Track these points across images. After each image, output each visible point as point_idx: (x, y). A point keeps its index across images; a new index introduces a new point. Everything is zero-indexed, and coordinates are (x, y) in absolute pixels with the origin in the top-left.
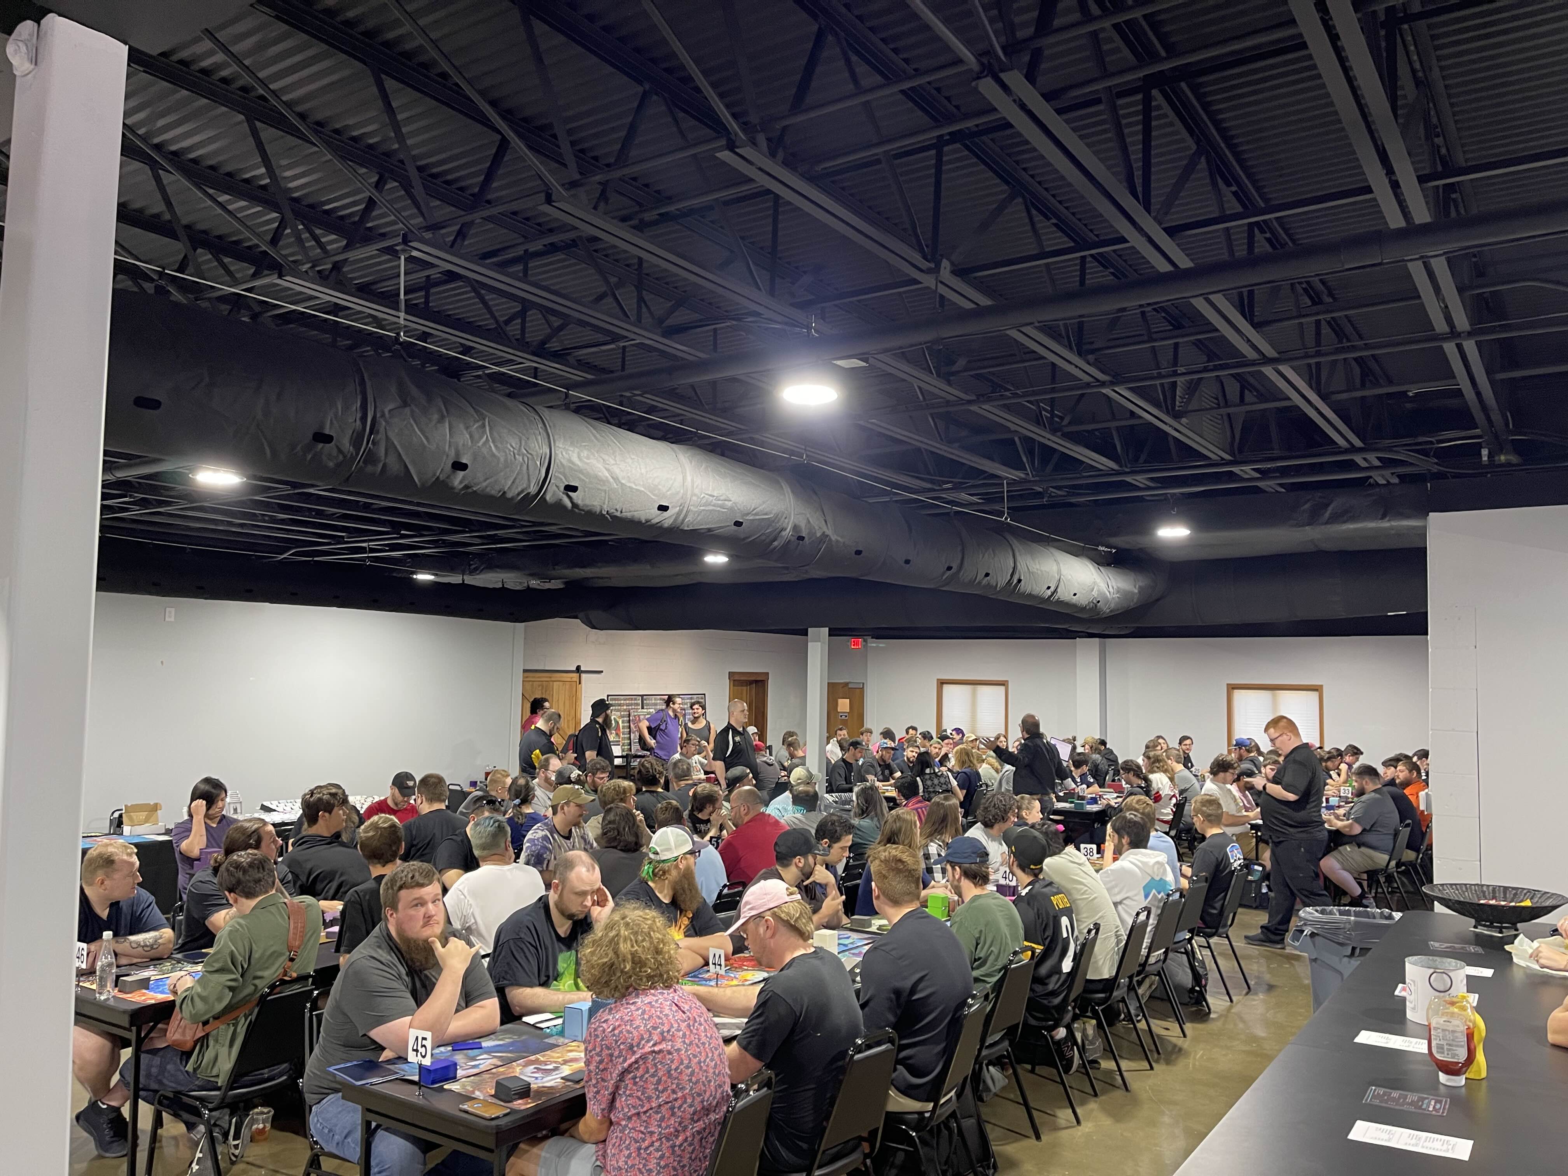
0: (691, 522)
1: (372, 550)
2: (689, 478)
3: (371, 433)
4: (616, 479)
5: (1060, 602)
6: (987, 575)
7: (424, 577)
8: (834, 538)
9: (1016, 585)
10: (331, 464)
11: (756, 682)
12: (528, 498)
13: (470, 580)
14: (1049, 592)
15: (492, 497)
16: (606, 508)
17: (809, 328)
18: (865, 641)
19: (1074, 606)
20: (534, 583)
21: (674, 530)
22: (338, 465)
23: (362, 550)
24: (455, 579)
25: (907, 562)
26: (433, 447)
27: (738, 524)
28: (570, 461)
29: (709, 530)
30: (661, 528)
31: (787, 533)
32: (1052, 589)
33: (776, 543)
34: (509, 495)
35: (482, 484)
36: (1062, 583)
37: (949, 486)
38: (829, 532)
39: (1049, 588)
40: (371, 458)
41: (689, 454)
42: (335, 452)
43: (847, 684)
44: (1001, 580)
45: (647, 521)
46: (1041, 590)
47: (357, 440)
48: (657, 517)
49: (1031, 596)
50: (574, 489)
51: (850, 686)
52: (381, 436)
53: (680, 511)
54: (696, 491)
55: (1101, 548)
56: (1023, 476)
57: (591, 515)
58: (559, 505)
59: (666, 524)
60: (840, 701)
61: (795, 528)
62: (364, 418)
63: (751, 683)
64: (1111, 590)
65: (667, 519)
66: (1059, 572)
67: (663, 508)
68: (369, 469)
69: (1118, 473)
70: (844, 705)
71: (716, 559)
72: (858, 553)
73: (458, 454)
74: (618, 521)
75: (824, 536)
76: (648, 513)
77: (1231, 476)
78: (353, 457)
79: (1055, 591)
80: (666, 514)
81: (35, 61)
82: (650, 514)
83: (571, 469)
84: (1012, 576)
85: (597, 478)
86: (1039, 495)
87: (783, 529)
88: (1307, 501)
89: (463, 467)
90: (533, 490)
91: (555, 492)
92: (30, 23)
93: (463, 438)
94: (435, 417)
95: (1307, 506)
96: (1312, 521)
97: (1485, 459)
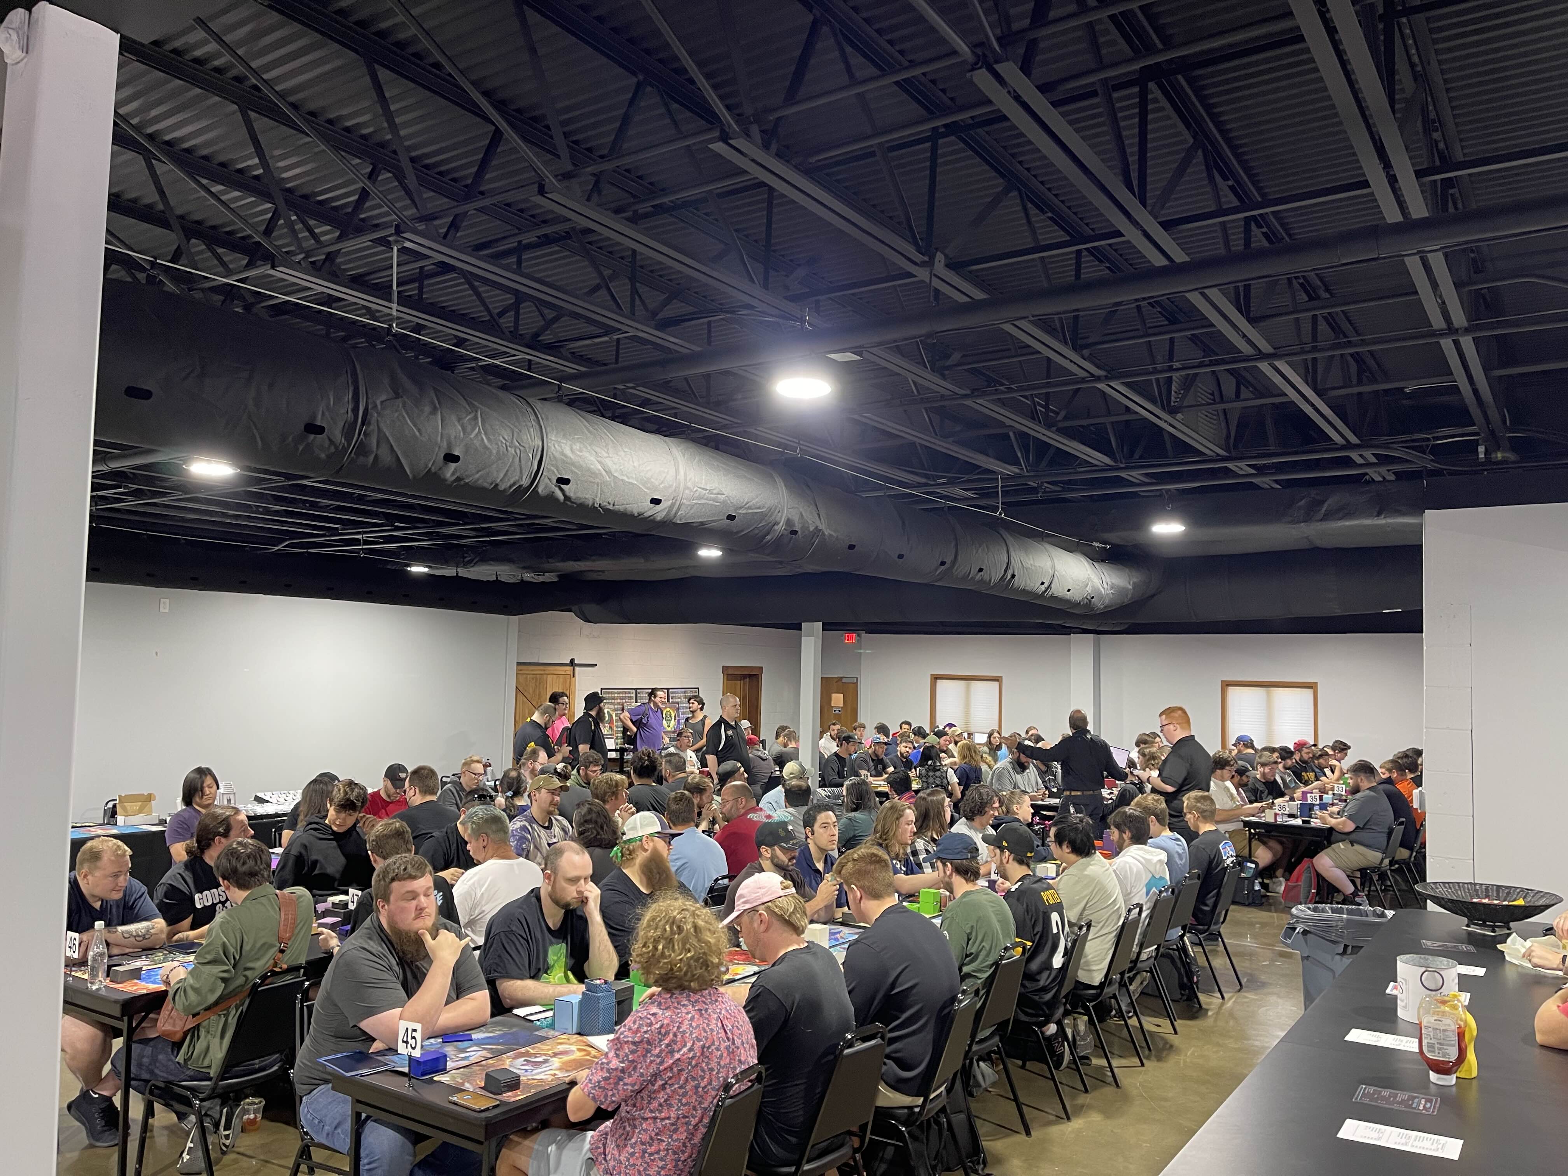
0: (683, 516)
1: (366, 542)
2: (682, 472)
3: (363, 424)
4: (608, 472)
5: (1054, 598)
6: (981, 570)
7: (418, 569)
8: (827, 532)
9: (1010, 580)
10: (322, 455)
11: (751, 676)
12: (520, 490)
13: (463, 572)
14: (1043, 588)
15: (484, 489)
16: (598, 501)
17: (803, 320)
18: (859, 636)
19: (1068, 601)
20: (528, 576)
21: (667, 524)
22: (330, 457)
23: (356, 542)
24: (449, 571)
25: (901, 557)
26: (425, 439)
27: (731, 517)
28: (563, 454)
29: (702, 523)
30: (654, 521)
31: (780, 527)
32: (1046, 585)
33: (768, 537)
34: (502, 487)
35: (474, 477)
36: (1056, 579)
37: (943, 480)
38: (822, 527)
39: (1043, 583)
40: (362, 449)
41: (683, 447)
42: (327, 443)
43: (840, 679)
45: (639, 514)
46: (1035, 586)
47: (349, 430)
48: (650, 510)
49: (1024, 592)
50: (567, 481)
51: (844, 680)
52: (373, 427)
53: (673, 505)
54: (689, 484)
55: (1095, 544)
56: (1017, 471)
57: (583, 508)
58: (551, 497)
59: (659, 518)
60: (834, 696)
61: (789, 522)
62: (356, 410)
63: (744, 677)
64: (1105, 585)
65: (659, 512)
66: (1053, 567)
67: (656, 502)
68: (362, 459)
69: (1112, 469)
70: (837, 699)
71: (710, 553)
72: (851, 547)
73: (450, 446)
74: (610, 514)
75: (818, 530)
76: (641, 506)
77: (1227, 472)
78: (345, 449)
79: (1049, 586)
80: (658, 508)
81: (27, 49)
82: (643, 507)
83: (564, 461)
84: (1006, 571)
85: (589, 470)
86: (1034, 490)
87: (776, 523)
88: (1303, 498)
89: (455, 459)
90: (525, 482)
91: (547, 485)
92: (20, 11)
93: (455, 430)
94: (427, 409)
95: (1303, 502)
96: (1308, 518)
97: (1482, 456)
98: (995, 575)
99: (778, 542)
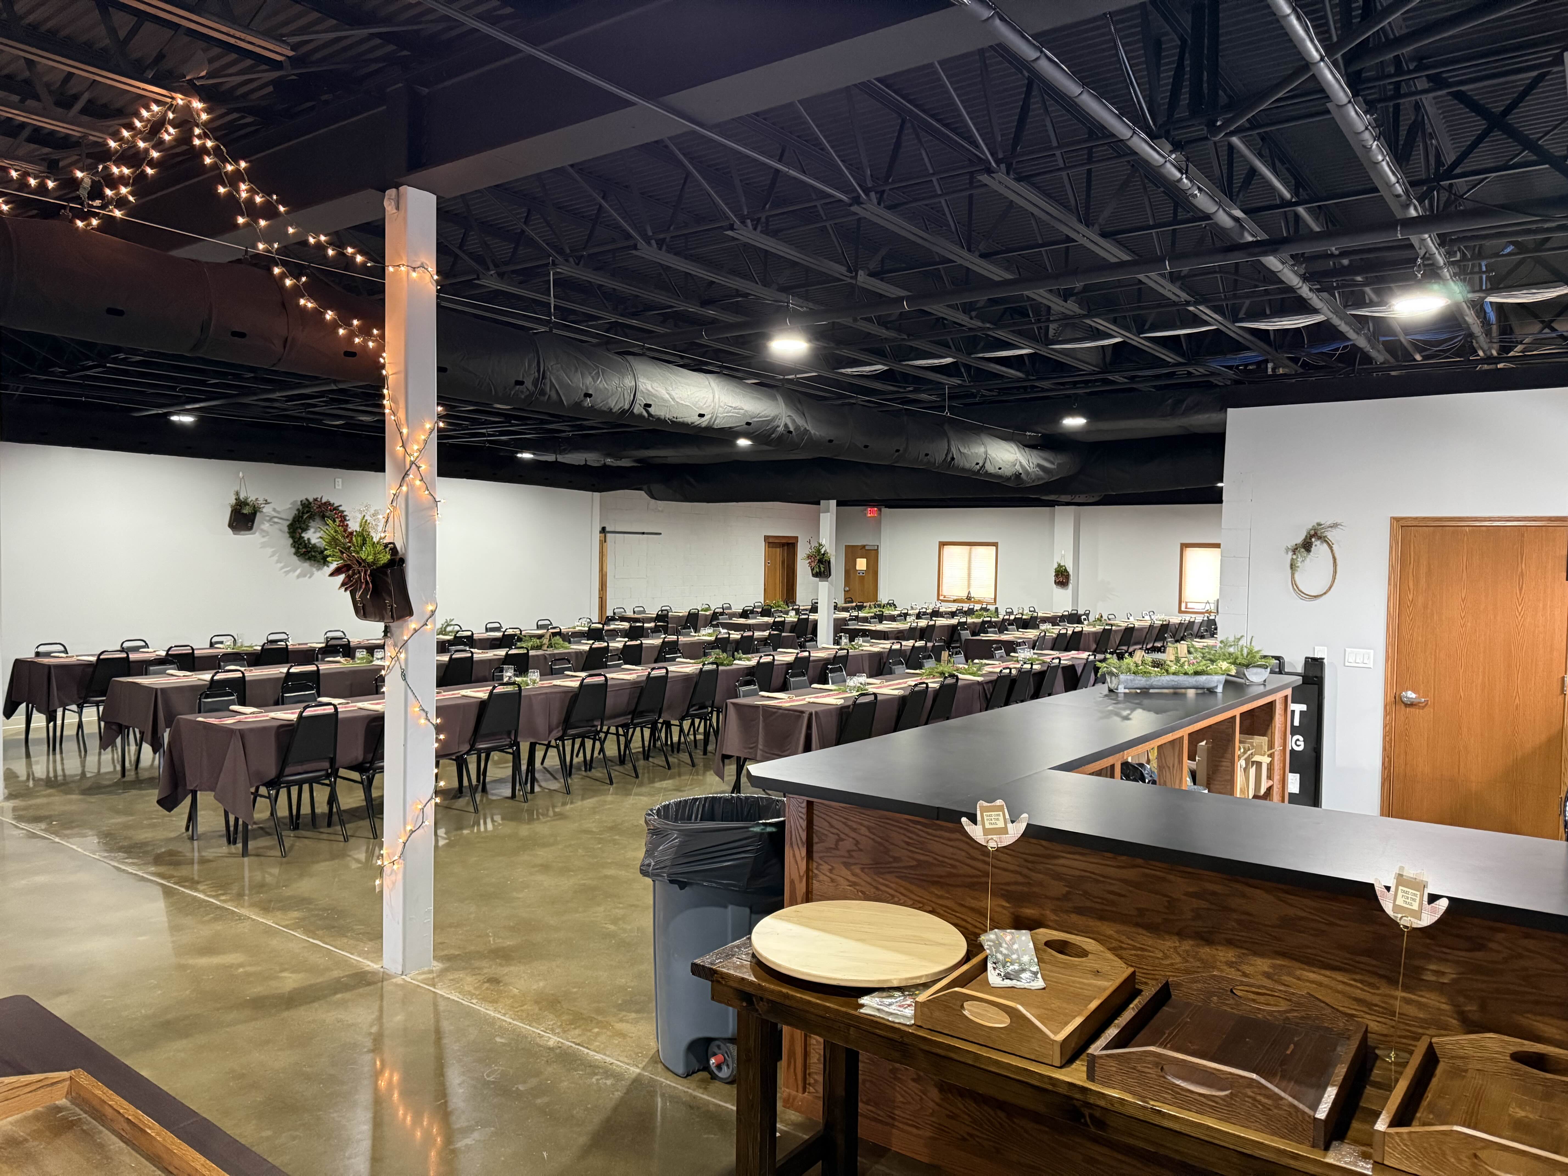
0: (719, 423)
1: (490, 435)
2: (717, 396)
3: (543, 379)
4: (673, 399)
5: (987, 474)
6: (927, 455)
7: (527, 456)
8: (813, 432)
9: (950, 462)
10: (523, 397)
11: (788, 544)
12: (623, 412)
13: (561, 459)
14: (978, 467)
15: (604, 412)
16: (668, 416)
17: (788, 303)
18: (880, 510)
19: (1000, 477)
20: (609, 461)
21: (709, 429)
22: (526, 397)
23: (483, 435)
24: (550, 458)
25: (866, 447)
26: (574, 385)
27: (748, 424)
28: (647, 389)
29: (730, 428)
30: (700, 427)
31: (781, 429)
32: (981, 464)
33: (773, 436)
34: (614, 410)
35: (600, 405)
36: (988, 460)
37: (911, 389)
38: (809, 428)
39: (977, 464)
40: (543, 392)
41: (717, 381)
42: (525, 390)
43: (864, 546)
44: (940, 457)
45: (692, 423)
46: (969, 464)
47: (535, 383)
48: (697, 421)
49: (964, 470)
50: (649, 406)
51: (867, 548)
52: (548, 381)
53: (712, 417)
54: (722, 404)
55: (1028, 433)
56: (959, 382)
57: (660, 421)
58: (641, 416)
59: (704, 425)
60: (859, 561)
61: (786, 425)
62: (539, 371)
63: (782, 545)
64: (1031, 464)
65: (704, 422)
66: (986, 453)
67: (701, 416)
68: (542, 398)
69: (1025, 380)
70: (861, 564)
71: (743, 442)
72: (831, 441)
73: (587, 388)
74: (675, 423)
75: (806, 430)
76: (692, 418)
77: (1106, 382)
78: (534, 393)
79: (983, 466)
80: (703, 419)
81: (398, 208)
82: (693, 419)
83: (648, 395)
84: (946, 455)
85: (662, 398)
86: (974, 396)
87: (778, 426)
88: (1170, 398)
89: (590, 396)
90: (627, 407)
91: (638, 409)
92: (394, 190)
93: (589, 380)
94: (573, 369)
95: (1170, 401)
96: (1173, 413)
97: (1270, 371)
98: (939, 457)
99: (781, 436)
